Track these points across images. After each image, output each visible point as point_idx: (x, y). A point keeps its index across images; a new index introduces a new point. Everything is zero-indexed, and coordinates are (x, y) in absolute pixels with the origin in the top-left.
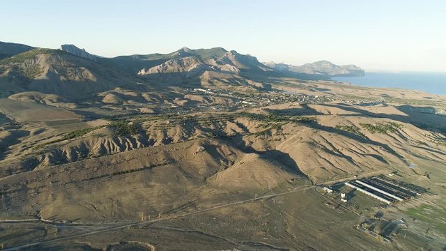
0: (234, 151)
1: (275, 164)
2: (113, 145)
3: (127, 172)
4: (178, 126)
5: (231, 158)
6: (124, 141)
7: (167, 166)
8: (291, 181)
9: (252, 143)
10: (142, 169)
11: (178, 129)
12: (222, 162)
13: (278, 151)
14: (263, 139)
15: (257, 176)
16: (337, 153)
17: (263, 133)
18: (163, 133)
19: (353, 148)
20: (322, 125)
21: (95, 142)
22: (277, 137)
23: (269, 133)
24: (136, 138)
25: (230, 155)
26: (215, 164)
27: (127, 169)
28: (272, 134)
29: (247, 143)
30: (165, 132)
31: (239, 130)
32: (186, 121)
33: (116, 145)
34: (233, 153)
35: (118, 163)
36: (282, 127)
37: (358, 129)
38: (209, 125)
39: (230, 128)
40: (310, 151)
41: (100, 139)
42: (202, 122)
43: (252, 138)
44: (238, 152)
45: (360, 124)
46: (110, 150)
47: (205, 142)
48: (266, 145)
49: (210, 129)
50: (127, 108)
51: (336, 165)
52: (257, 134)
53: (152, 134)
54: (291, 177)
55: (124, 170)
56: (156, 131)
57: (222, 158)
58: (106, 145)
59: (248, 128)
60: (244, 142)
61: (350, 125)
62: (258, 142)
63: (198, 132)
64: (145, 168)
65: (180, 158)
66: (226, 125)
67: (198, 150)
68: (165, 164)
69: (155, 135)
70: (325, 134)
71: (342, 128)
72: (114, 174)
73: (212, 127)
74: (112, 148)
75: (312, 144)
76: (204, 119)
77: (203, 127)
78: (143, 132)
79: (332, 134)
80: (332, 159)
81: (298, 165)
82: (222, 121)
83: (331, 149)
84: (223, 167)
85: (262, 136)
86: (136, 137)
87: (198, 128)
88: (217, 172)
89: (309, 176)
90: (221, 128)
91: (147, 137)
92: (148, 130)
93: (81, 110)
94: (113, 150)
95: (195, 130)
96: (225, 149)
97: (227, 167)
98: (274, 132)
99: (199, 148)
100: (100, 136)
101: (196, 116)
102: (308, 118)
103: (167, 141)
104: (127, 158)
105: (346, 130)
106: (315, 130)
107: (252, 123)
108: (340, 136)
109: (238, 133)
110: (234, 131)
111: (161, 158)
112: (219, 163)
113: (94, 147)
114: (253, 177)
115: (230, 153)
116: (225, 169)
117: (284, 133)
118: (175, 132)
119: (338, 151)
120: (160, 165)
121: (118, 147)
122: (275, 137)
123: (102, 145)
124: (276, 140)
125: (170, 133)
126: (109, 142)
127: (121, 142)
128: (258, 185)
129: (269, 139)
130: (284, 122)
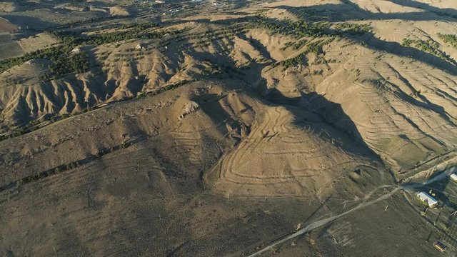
0: (250, 102)
1: (324, 137)
2: (41, 98)
3: (53, 171)
4: (155, 52)
5: (245, 117)
6: (62, 88)
7: (131, 149)
8: (355, 176)
9: (276, 81)
10: (81, 163)
11: (156, 58)
12: (229, 128)
13: (321, 97)
14: (294, 73)
15: (294, 167)
16: (418, 99)
17: (294, 62)
18: (129, 68)
19: (443, 88)
20: (382, 39)
21: (10, 94)
22: (317, 68)
23: (303, 59)
24: (84, 80)
25: (243, 111)
26: (217, 135)
27: (54, 164)
28: (310, 62)
29: (270, 83)
30: (133, 65)
31: (255, 54)
32: (169, 43)
33: (46, 100)
34: (248, 107)
35: (34, 153)
36: (325, 48)
37: (438, 45)
38: (207, 46)
39: (240, 51)
40: (378, 101)
41: (19, 86)
42: (194, 42)
43: (278, 72)
44: (257, 105)
45: (440, 36)
46: (36, 109)
47: (199, 89)
48: (301, 85)
49: (208, 53)
50: (91, 8)
51: (423, 128)
52: (286, 64)
53: (112, 69)
54: (355, 164)
55: (47, 167)
56: (119, 63)
57: (230, 120)
58: (28, 99)
59: (268, 50)
60: (264, 81)
61: (425, 39)
62: (286, 78)
63: (189, 62)
64: (90, 158)
65: (156, 128)
66: (232, 44)
67: (187, 110)
68: (127, 145)
69: (118, 72)
70: (394, 60)
71: (413, 45)
72: (26, 180)
73: (211, 49)
74: (39, 105)
75: (378, 84)
76: (198, 36)
77: (198, 50)
78: (97, 67)
79: (404, 59)
80: (414, 113)
81: (359, 128)
82: (227, 37)
83: (408, 92)
84: (232, 142)
85: (293, 68)
86: (83, 78)
87: (188, 53)
88: (221, 154)
89: (383, 156)
90: (226, 50)
91: (104, 75)
92: (106, 62)
93: (23, 14)
94: (42, 110)
95: (183, 57)
96: (234, 100)
97: (239, 140)
98: (312, 57)
99: (189, 105)
100: (20, 80)
101: (186, 29)
102: (359, 27)
103: (137, 83)
104: (54, 140)
105: (420, 49)
106: (377, 54)
107: (274, 40)
108: (418, 63)
109: (254, 60)
110: (247, 56)
111: (120, 132)
112: (225, 132)
113: (9, 105)
114: (288, 170)
115: (241, 107)
116: (236, 145)
117: (327, 59)
118: (151, 64)
119: (418, 94)
120: (116, 148)
121: (50, 104)
122: (313, 68)
123: (22, 100)
124: (316, 73)
125: (142, 67)
126: (33, 94)
127: (56, 92)
128: (298, 190)
129: (305, 71)
130: (325, 39)
